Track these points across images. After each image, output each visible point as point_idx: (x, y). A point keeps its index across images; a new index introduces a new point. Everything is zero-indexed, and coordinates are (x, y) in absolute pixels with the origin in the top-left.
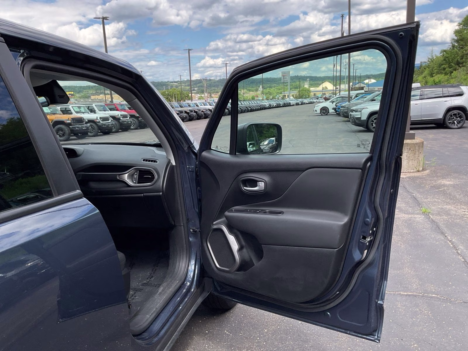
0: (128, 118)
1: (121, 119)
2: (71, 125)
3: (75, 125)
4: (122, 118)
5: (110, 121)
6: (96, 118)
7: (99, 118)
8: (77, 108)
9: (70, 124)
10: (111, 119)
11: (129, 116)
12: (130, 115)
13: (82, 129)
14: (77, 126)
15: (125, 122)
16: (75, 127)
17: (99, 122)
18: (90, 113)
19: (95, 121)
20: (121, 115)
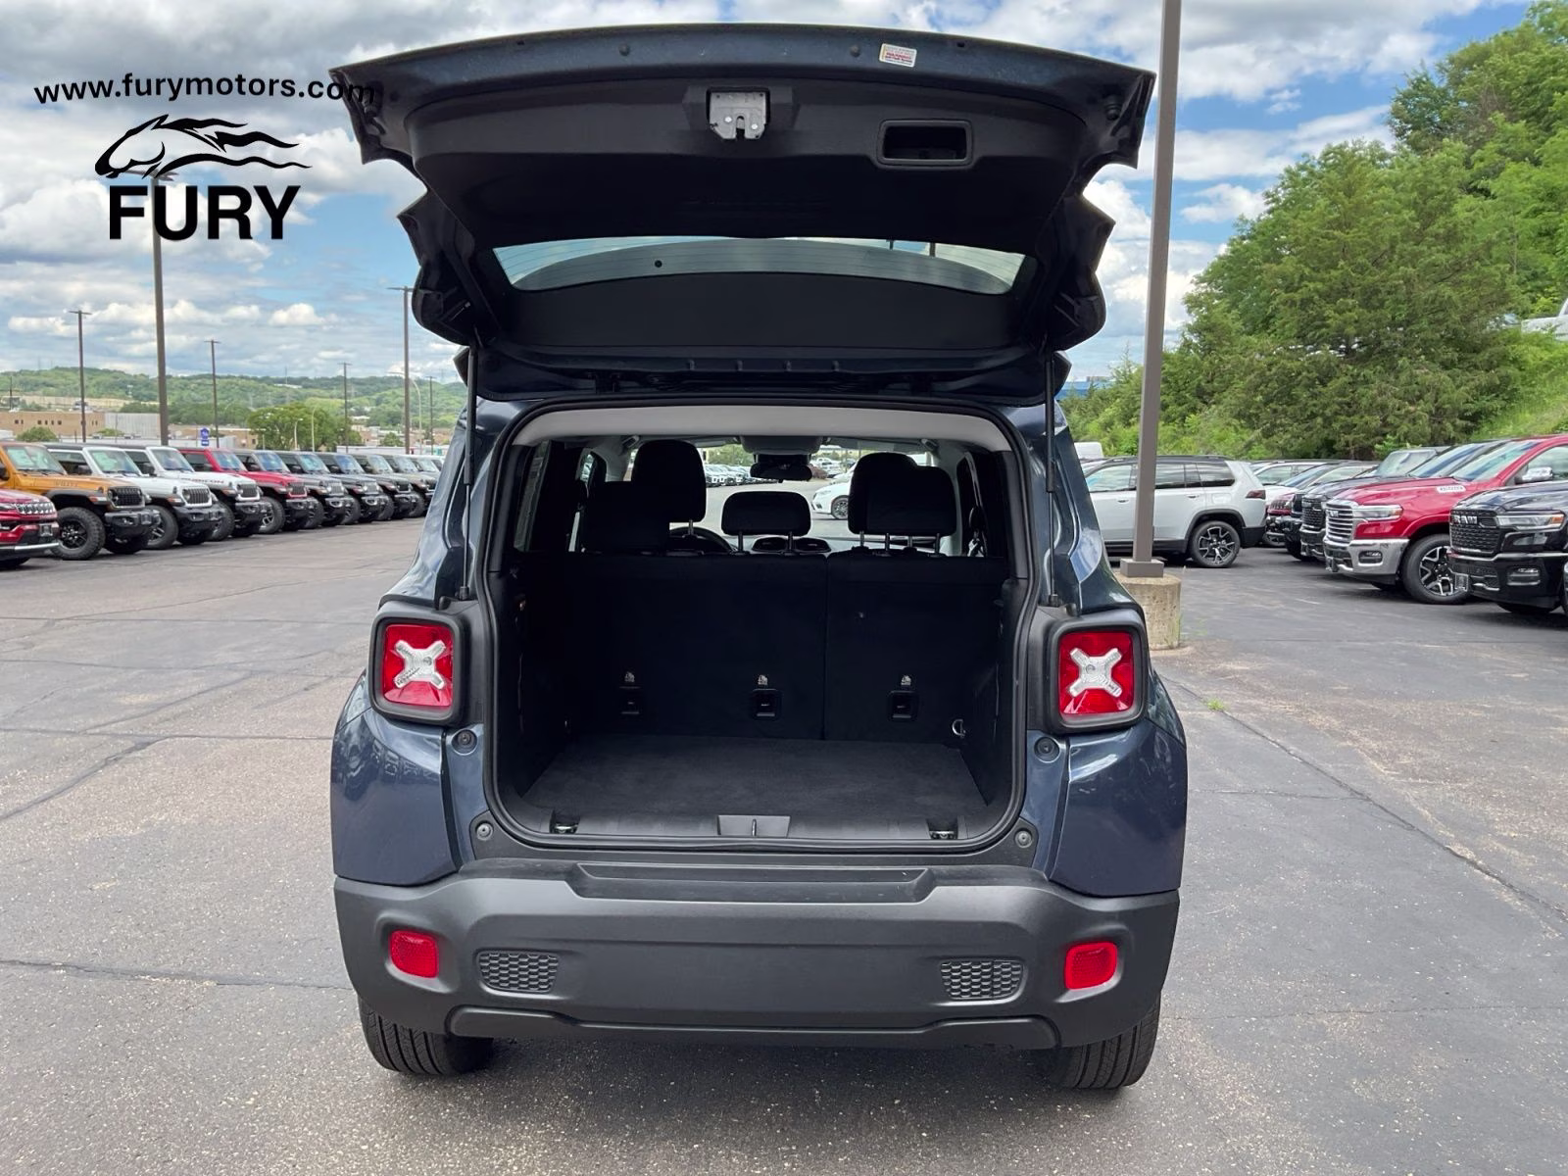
0: (258, 497)
1: (240, 498)
2: (108, 511)
3: (119, 511)
4: (243, 496)
5: (210, 503)
6: (171, 491)
7: (180, 493)
8: (106, 457)
9: (102, 508)
10: (212, 496)
11: (259, 491)
12: (262, 488)
13: (140, 524)
14: (127, 514)
15: (252, 507)
16: (121, 518)
17: (181, 505)
18: (140, 473)
19: (170, 500)
20: (239, 487)
